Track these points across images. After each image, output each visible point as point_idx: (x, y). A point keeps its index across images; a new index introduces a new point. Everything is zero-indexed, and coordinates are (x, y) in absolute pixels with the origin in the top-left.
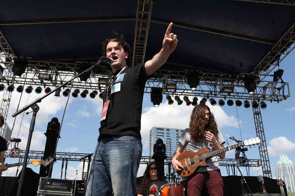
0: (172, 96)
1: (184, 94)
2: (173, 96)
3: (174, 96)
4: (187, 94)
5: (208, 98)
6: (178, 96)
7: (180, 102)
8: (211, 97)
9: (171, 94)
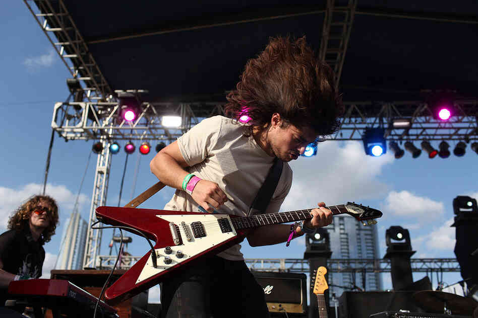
0: (399, 142)
1: (421, 137)
2: (401, 143)
3: (404, 142)
4: (427, 137)
5: (468, 142)
6: (411, 141)
7: (416, 153)
8: (472, 139)
9: (397, 140)
